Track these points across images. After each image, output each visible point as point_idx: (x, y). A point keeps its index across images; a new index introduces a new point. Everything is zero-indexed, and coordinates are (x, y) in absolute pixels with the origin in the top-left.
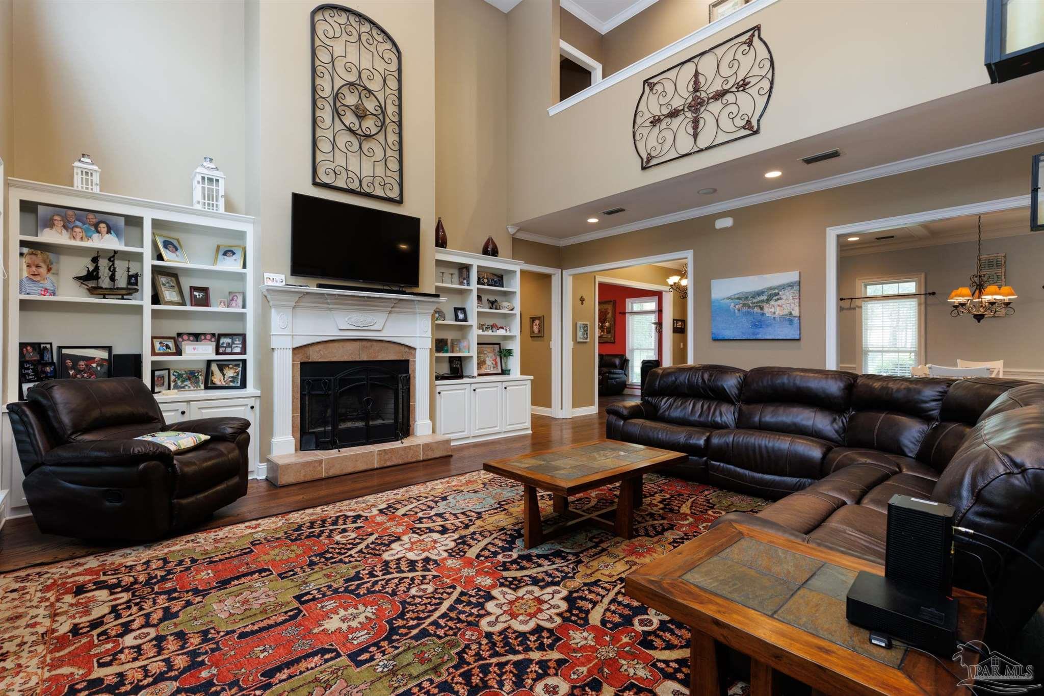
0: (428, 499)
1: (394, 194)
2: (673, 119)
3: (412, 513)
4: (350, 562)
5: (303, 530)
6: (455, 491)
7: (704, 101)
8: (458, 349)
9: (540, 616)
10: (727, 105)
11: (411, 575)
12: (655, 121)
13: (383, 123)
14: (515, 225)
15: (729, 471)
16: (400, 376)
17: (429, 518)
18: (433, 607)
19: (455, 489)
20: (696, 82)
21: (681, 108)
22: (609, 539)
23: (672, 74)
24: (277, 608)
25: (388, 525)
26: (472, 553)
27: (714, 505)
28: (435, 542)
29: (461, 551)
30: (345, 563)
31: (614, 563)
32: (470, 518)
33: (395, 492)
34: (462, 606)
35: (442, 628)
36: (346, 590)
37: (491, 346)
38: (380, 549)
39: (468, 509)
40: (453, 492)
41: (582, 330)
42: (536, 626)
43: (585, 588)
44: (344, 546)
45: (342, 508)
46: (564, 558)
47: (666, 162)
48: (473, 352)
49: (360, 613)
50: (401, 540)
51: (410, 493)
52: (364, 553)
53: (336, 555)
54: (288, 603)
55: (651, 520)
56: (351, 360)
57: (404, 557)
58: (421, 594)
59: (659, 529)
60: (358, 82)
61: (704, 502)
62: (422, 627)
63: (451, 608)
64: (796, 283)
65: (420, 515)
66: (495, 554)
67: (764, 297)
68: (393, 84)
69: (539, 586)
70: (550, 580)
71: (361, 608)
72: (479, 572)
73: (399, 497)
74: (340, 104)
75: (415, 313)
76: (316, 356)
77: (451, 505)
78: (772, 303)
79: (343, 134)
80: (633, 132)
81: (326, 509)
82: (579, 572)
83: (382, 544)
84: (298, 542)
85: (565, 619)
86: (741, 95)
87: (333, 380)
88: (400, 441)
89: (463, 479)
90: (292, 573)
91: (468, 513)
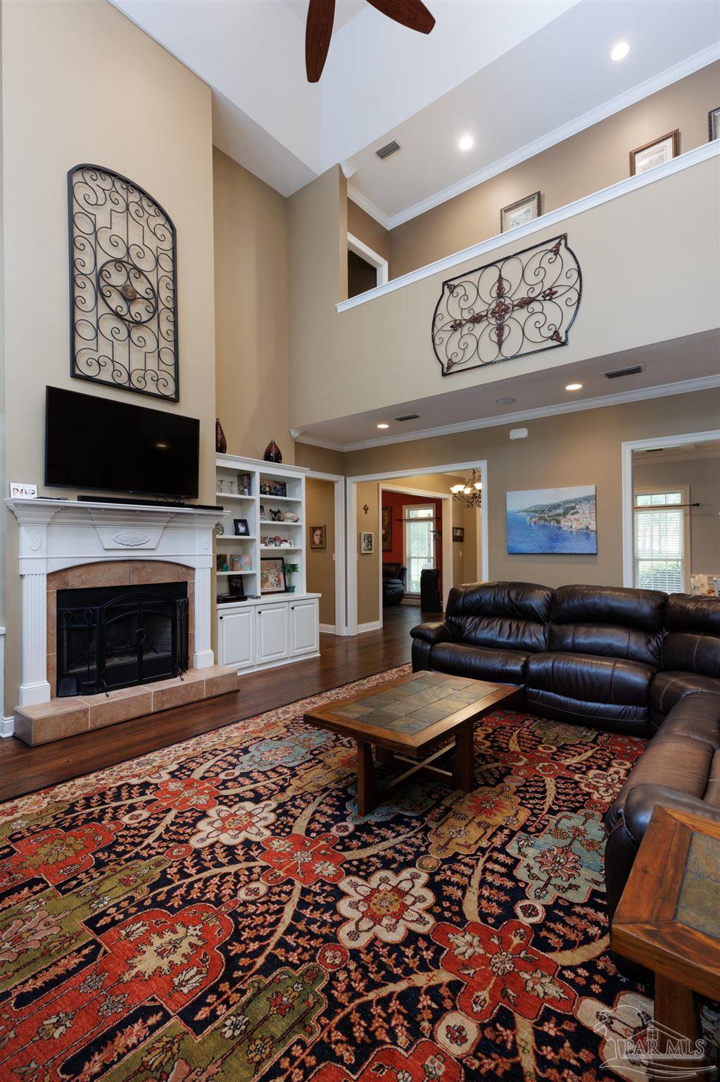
0: (226, 754)
1: (169, 391)
2: (475, 324)
3: (212, 774)
4: (150, 856)
5: (78, 811)
6: (255, 739)
7: (509, 308)
8: (238, 566)
9: (407, 915)
10: (533, 313)
11: (232, 869)
12: (456, 326)
13: (156, 309)
14: (297, 429)
15: (549, 698)
16: (178, 601)
17: (235, 780)
18: (274, 917)
19: (254, 736)
20: (500, 288)
21: (484, 313)
22: (449, 794)
23: (474, 278)
24: (66, 945)
25: (186, 794)
26: (300, 827)
27: (542, 739)
28: (250, 814)
29: (286, 826)
30: (144, 859)
31: (466, 826)
32: (283, 776)
33: (183, 745)
34: (308, 910)
35: (294, 950)
36: (155, 903)
37: (273, 561)
38: (184, 833)
39: (277, 763)
40: (254, 741)
41: (366, 541)
42: (407, 933)
43: (446, 867)
44: (136, 832)
45: (122, 774)
46: (408, 825)
47: (469, 369)
48: (256, 569)
49: (181, 940)
50: (208, 816)
51: (203, 746)
52: (165, 840)
53: (129, 848)
54: (79, 934)
55: (484, 763)
56: (119, 584)
57: (217, 842)
58: (252, 898)
59: (497, 775)
60: (125, 259)
61: (529, 735)
62: (267, 952)
63: (297, 917)
64: (592, 496)
65: (222, 776)
66: (327, 826)
67: (561, 511)
68: (166, 264)
69: (392, 869)
70: (402, 858)
71: (181, 930)
72: (316, 856)
73: (189, 752)
74: (104, 283)
75: (193, 528)
76: (75, 582)
77: (257, 760)
78: (569, 516)
79: (108, 318)
80: (433, 336)
81: (101, 776)
82: (430, 843)
83: (185, 824)
84: (75, 831)
85: (439, 918)
86: (547, 304)
87: (98, 611)
88: (179, 677)
89: (261, 721)
90: (75, 882)
91: (279, 770)
